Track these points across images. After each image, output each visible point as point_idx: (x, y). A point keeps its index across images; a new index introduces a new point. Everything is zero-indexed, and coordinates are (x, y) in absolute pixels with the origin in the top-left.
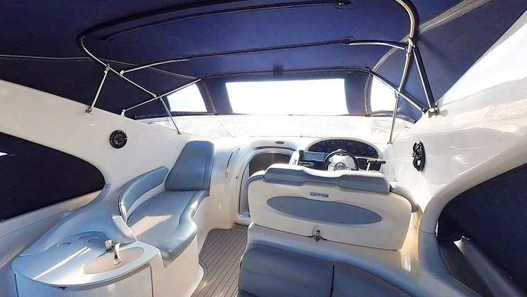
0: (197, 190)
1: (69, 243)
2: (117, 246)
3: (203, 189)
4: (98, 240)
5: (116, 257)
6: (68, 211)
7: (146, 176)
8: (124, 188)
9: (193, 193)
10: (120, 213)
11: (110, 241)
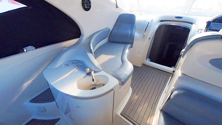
0: (126, 43)
1: (68, 65)
2: (93, 72)
3: (129, 43)
4: (82, 66)
5: (93, 80)
6: (65, 47)
7: (100, 32)
8: (91, 37)
9: (124, 45)
10: (91, 52)
11: (89, 69)
